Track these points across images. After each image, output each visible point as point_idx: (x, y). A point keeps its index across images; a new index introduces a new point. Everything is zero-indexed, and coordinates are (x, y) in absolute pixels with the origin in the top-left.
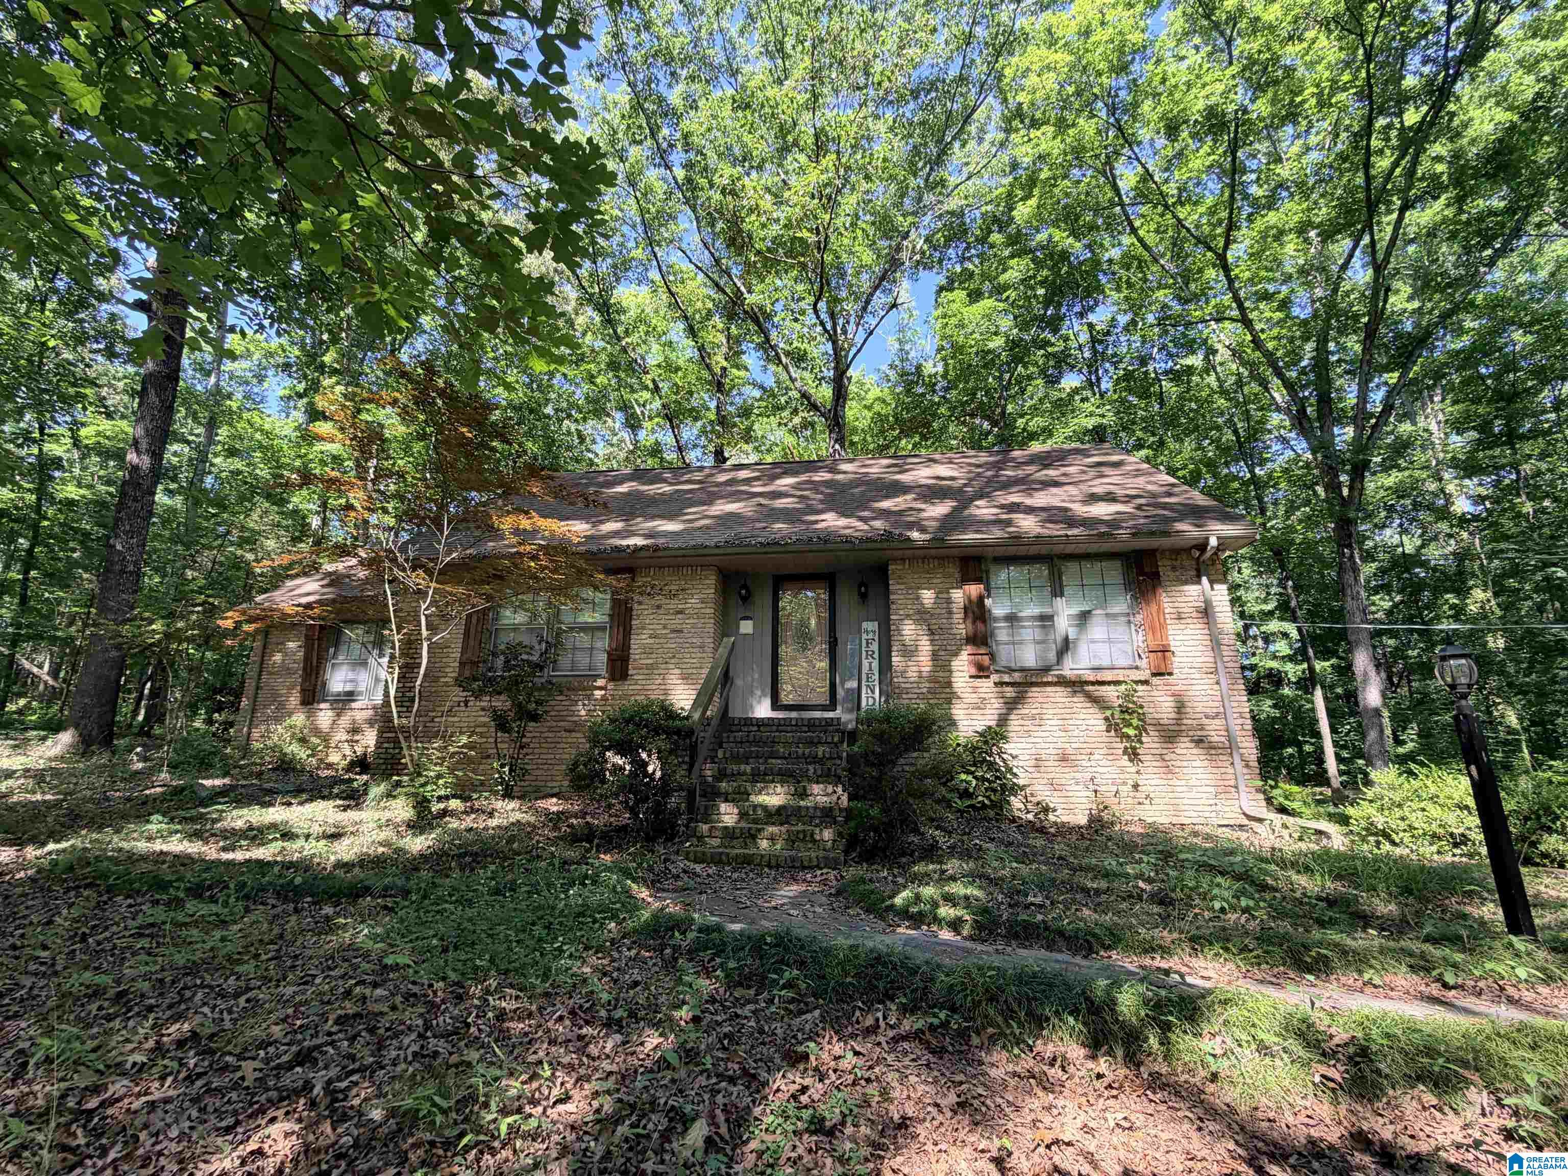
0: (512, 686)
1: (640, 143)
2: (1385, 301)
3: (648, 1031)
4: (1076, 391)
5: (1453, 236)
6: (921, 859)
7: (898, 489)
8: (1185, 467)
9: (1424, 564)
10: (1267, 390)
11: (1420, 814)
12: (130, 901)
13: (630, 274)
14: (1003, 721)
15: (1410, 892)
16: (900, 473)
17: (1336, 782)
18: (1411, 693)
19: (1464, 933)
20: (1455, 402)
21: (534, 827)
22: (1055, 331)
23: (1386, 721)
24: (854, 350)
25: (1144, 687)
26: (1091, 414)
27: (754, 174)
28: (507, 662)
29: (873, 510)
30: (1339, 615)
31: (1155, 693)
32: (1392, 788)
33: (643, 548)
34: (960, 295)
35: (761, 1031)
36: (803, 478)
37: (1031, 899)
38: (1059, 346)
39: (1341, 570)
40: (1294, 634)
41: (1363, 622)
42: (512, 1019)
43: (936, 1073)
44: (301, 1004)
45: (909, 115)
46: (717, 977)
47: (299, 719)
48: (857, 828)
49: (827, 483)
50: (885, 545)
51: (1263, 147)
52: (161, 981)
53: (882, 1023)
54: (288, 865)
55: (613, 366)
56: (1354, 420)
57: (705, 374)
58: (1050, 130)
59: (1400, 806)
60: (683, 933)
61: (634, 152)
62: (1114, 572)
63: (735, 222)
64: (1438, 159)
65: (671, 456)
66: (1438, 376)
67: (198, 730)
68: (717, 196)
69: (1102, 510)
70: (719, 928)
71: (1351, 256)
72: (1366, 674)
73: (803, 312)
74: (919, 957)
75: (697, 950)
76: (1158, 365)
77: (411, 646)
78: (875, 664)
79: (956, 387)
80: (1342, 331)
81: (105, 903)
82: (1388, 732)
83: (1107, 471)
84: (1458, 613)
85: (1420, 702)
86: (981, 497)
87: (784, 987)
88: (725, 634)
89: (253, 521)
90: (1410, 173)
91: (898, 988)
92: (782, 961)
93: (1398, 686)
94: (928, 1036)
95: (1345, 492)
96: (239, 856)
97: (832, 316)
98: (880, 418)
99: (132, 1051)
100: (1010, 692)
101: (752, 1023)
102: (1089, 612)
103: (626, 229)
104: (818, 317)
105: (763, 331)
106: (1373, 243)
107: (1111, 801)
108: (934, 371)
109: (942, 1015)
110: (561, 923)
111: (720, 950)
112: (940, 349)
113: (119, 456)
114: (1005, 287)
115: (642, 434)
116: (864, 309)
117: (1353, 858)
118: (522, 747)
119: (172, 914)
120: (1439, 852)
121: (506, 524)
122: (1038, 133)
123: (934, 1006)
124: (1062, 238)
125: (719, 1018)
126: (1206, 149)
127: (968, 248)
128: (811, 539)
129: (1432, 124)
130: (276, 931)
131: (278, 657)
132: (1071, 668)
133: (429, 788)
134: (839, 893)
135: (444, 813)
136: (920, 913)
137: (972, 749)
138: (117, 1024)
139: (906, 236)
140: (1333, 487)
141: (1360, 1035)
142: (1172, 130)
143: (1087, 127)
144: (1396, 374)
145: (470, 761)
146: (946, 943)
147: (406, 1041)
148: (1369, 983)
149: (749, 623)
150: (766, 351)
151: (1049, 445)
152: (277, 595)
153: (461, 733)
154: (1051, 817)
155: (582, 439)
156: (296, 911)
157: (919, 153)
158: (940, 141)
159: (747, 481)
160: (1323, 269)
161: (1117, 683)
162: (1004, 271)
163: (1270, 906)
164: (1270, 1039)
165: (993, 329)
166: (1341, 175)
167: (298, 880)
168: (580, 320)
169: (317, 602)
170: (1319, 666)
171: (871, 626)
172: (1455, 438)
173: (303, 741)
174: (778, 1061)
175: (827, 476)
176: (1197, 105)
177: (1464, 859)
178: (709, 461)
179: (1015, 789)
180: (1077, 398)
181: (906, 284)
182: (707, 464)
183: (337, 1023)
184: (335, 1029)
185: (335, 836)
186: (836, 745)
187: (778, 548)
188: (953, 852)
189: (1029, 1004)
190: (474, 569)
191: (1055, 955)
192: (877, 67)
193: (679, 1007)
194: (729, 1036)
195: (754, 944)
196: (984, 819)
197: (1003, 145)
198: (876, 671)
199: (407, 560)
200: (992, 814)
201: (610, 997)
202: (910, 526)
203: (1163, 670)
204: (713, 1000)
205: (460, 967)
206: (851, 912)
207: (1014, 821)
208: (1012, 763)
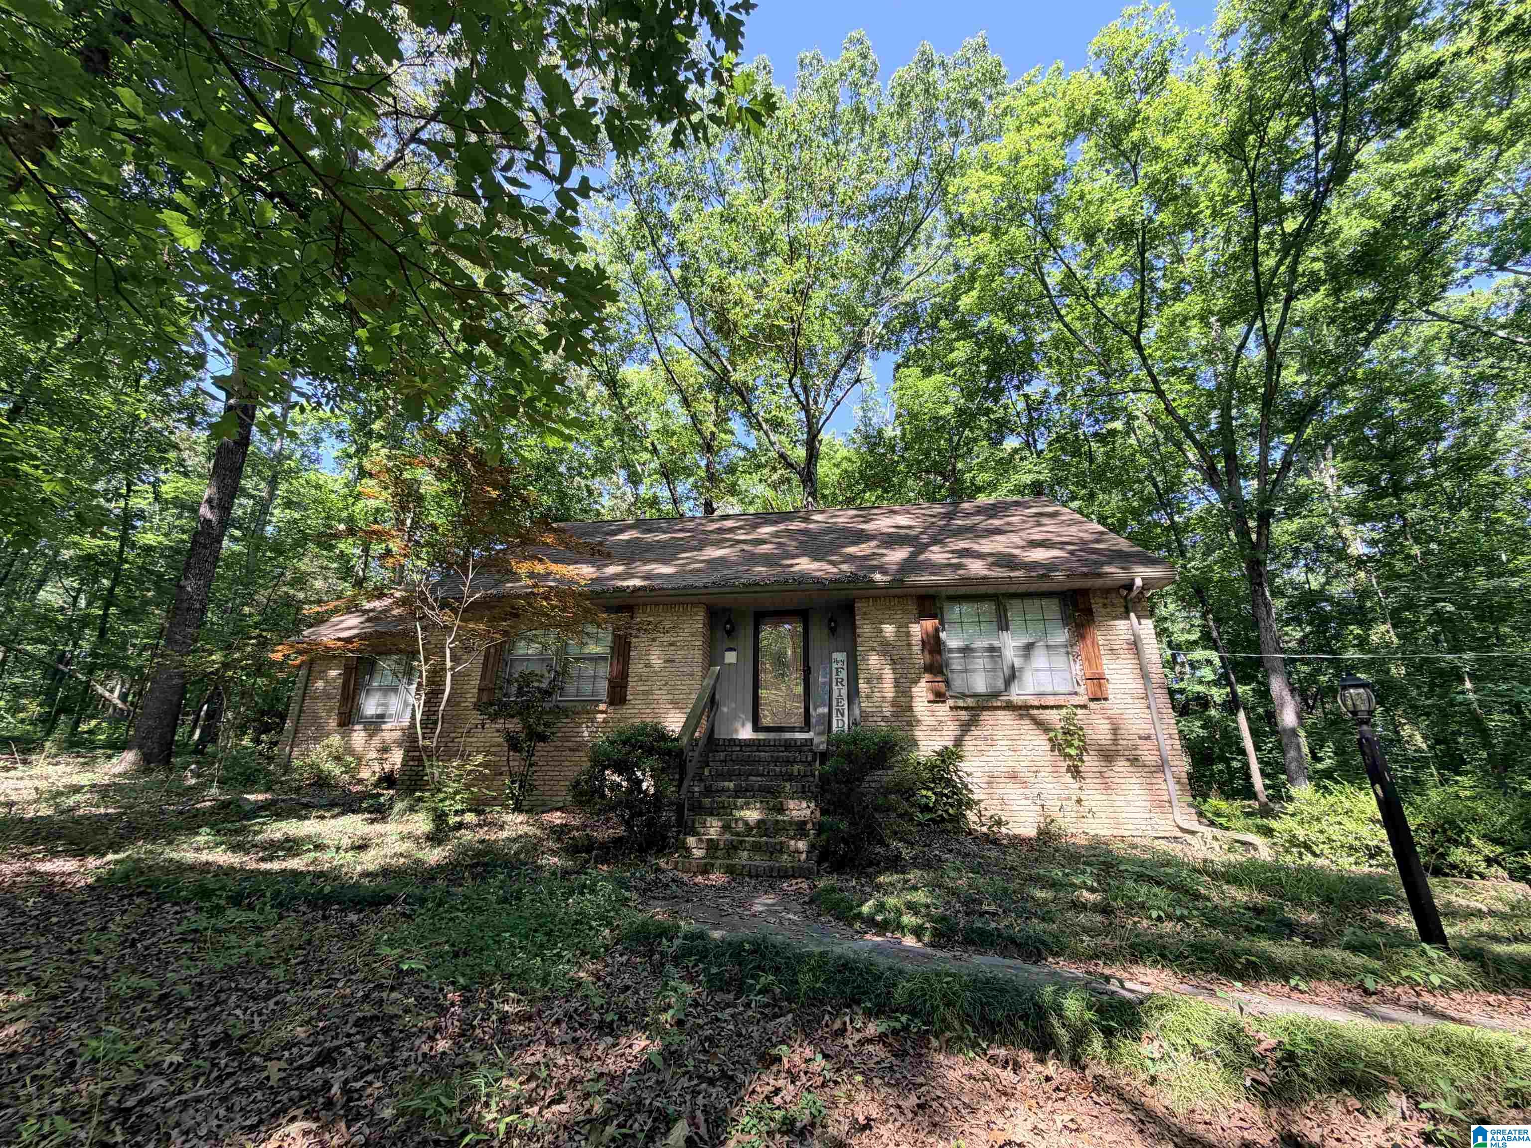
0: (523, 711)
1: (643, 249)
2: (1278, 376)
3: (636, 1034)
4: (1015, 451)
5: (1333, 321)
6: (887, 869)
7: (861, 537)
8: (1113, 516)
9: (1330, 599)
10: (1180, 449)
11: (1337, 827)
12: (177, 908)
13: (634, 355)
14: (958, 742)
15: (1331, 901)
16: (865, 522)
17: (1263, 798)
18: (1325, 714)
19: (1380, 940)
20: (1344, 460)
21: (540, 839)
22: (996, 401)
23: (1303, 741)
24: (824, 418)
25: (1083, 711)
26: (1030, 471)
27: (738, 273)
28: (520, 688)
29: (841, 555)
30: (1255, 645)
31: (1094, 716)
32: (1310, 803)
33: (641, 588)
34: (915, 371)
35: (739, 1035)
36: (781, 527)
37: (985, 907)
38: (1000, 413)
39: (1255, 606)
40: (1217, 662)
41: (1276, 652)
42: (514, 1022)
43: (898, 1076)
44: (324, 1007)
45: (867, 225)
46: (700, 983)
47: (335, 740)
48: (828, 841)
49: (801, 532)
50: (852, 586)
51: (1167, 250)
52: (200, 984)
53: (849, 1028)
54: (321, 874)
55: (618, 431)
56: (1258, 476)
57: (697, 439)
58: (987, 236)
59: (1318, 820)
60: (670, 940)
61: (639, 256)
62: (1053, 608)
63: (722, 313)
64: (1315, 259)
65: (667, 507)
66: (1328, 438)
67: (246, 748)
68: (708, 292)
69: (1039, 555)
70: (702, 936)
71: (1246, 338)
72: (1282, 698)
73: (779, 386)
74: (883, 962)
75: (683, 956)
76: (1087, 428)
77: (436, 674)
78: (844, 692)
79: (913, 448)
80: (1242, 402)
81: (155, 910)
82: (1305, 750)
83: (1045, 520)
84: (1362, 643)
85: (1333, 723)
86: (935, 543)
87: (760, 992)
88: (712, 664)
89: (304, 565)
90: (1292, 270)
91: (864, 993)
92: (759, 967)
93: (1313, 708)
94: (891, 1040)
95: (1254, 537)
96: (275, 866)
97: (805, 389)
98: (847, 475)
99: (170, 1051)
100: (964, 715)
101: (731, 1027)
102: (1032, 644)
103: (631, 318)
104: (793, 391)
105: (745, 402)
106: (1265, 327)
107: (1057, 815)
108: (893, 434)
109: (904, 1019)
110: (561, 930)
111: (703, 956)
112: (898, 416)
113: (194, 510)
114: (952, 366)
115: (642, 490)
116: (832, 383)
117: (1279, 869)
118: (531, 765)
119: (213, 921)
120: (1356, 863)
121: (523, 568)
122: (977, 239)
123: (897, 1011)
124: (1000, 325)
125: (700, 1021)
126: (1119, 251)
127: (920, 333)
128: (786, 581)
129: (1309, 230)
130: (306, 936)
131: (320, 684)
132: (1018, 694)
133: (447, 803)
134: (812, 901)
135: (460, 826)
136: (885, 921)
137: (932, 767)
138: (157, 1025)
139: (867, 323)
140: (1243, 533)
141: (1286, 1040)
142: (1090, 237)
143: (1017, 234)
144: (1292, 436)
145: (485, 777)
146: (909, 950)
147: (417, 1043)
148: (1296, 988)
149: (734, 654)
150: (749, 419)
151: (992, 500)
152: (323, 629)
153: (478, 752)
154: (1004, 830)
155: (590, 493)
156: (325, 918)
157: (876, 256)
158: (894, 246)
159: (732, 530)
160: (1223, 349)
161: (1059, 707)
162: (952, 350)
163: (1203, 914)
164: (1204, 1044)
165: (943, 399)
166: (1235, 271)
167: (327, 889)
168: (591, 394)
169: (356, 636)
170: (1240, 689)
171: (840, 656)
172: (1347, 490)
173: (338, 759)
174: (754, 1063)
175: (803, 525)
176: (1109, 218)
177: (1380, 870)
178: (700, 513)
179: (970, 804)
180: (1017, 457)
181: (868, 361)
182: (698, 515)
183: (355, 1025)
184: (353, 1031)
185: (362, 847)
186: (810, 764)
187: (758, 589)
188: (915, 863)
189: (983, 1008)
190: (494, 607)
191: (1007, 962)
192: (841, 189)
193: (665, 1010)
194: (709, 1039)
195: (735, 950)
196: (942, 832)
197: (947, 249)
198: (845, 697)
199: (436, 600)
200: (950, 826)
201: (603, 1001)
202: (874, 569)
203: (1099, 695)
204: (696, 1004)
205: (468, 972)
206: (823, 919)
207: (970, 833)
208: (967, 780)
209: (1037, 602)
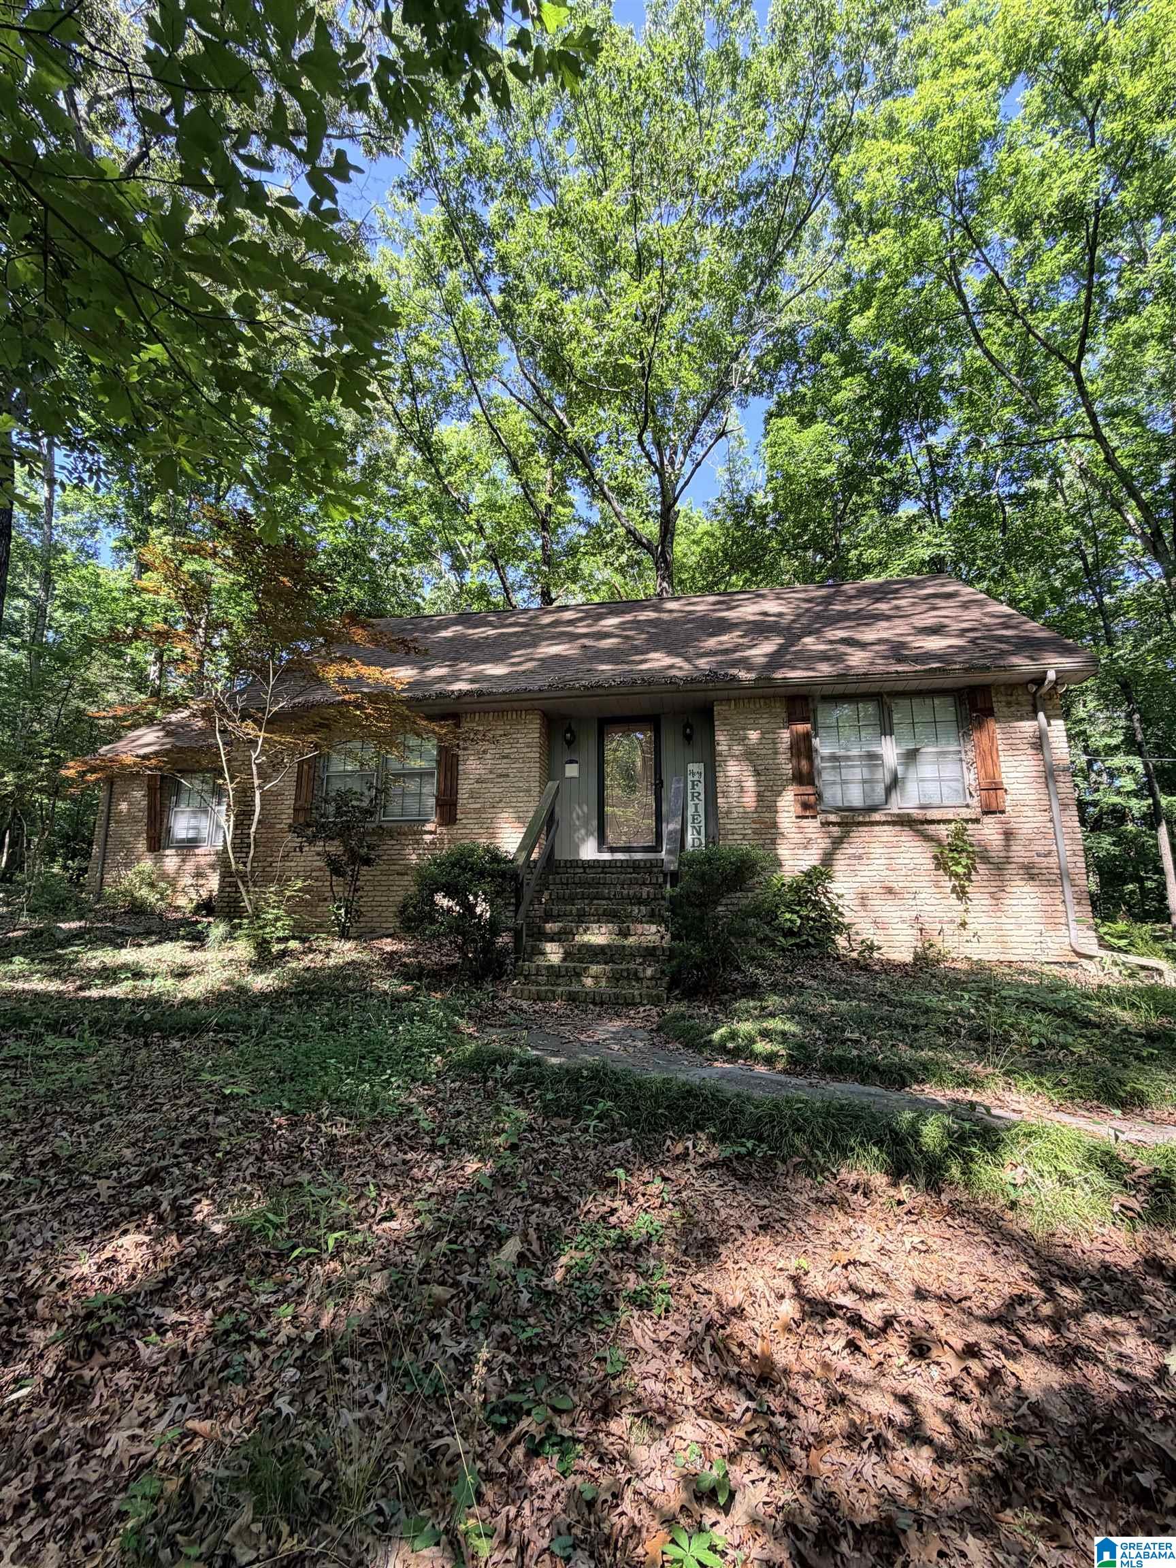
0: (343, 832)
1: (456, 266)
3: (468, 1156)
4: (912, 520)
6: (743, 996)
7: (724, 626)
8: (1027, 597)
10: (1119, 511)
13: (451, 409)
14: (828, 859)
16: (726, 610)
21: (369, 967)
22: (892, 456)
24: (682, 482)
25: (975, 826)
26: (929, 544)
27: (574, 297)
28: (338, 808)
29: (697, 649)
31: (986, 831)
33: (468, 693)
34: (790, 421)
35: (576, 1158)
36: (628, 617)
37: (848, 1035)
38: (895, 474)
40: (1140, 769)
42: (342, 1145)
43: (741, 1198)
44: (149, 1129)
45: (737, 222)
46: (536, 1108)
47: (147, 864)
48: (679, 966)
49: (650, 622)
50: (710, 686)
51: (1126, 243)
52: (25, 1108)
53: (692, 1152)
54: (140, 1002)
55: (436, 506)
57: (530, 512)
58: (889, 232)
60: (505, 1067)
61: (452, 277)
62: (945, 709)
63: (555, 350)
65: (498, 598)
67: (55, 875)
68: (537, 323)
69: (934, 644)
70: (538, 1062)
73: (626, 444)
74: (730, 1089)
75: (518, 1082)
76: (1003, 488)
77: (244, 795)
78: (701, 806)
79: (787, 520)
83: (940, 602)
86: (810, 634)
87: (598, 1118)
88: (550, 778)
89: (93, 675)
91: (709, 1119)
92: (597, 1093)
94: (735, 1164)
96: (94, 994)
97: (658, 445)
98: (708, 554)
100: (836, 831)
101: (567, 1151)
102: (917, 750)
103: (445, 361)
104: (643, 449)
105: (586, 465)
107: (937, 939)
108: (764, 502)
109: (749, 1145)
110: (390, 1057)
111: (539, 1083)
112: (770, 479)
114: (837, 411)
115: (468, 578)
116: (692, 438)
118: (356, 890)
119: (33, 1048)
121: (331, 673)
122: (878, 237)
123: (742, 1136)
124: (899, 353)
125: (535, 1145)
126: (1061, 247)
127: (799, 369)
128: (635, 681)
130: (127, 1062)
131: (124, 806)
132: (900, 806)
133: (267, 930)
134: (659, 1029)
135: (284, 953)
136: (737, 1048)
137: (796, 888)
139: (735, 358)
141: (1163, 1167)
142: (1022, 228)
143: (930, 227)
145: (306, 903)
146: (760, 1077)
147: (245, 1164)
149: (575, 766)
150: (591, 487)
151: (881, 580)
152: (120, 745)
153: (297, 877)
154: (875, 955)
155: (408, 583)
156: (146, 1044)
157: (747, 265)
158: (772, 250)
159: (571, 622)
161: (949, 821)
162: (839, 389)
163: (1090, 1042)
164: (1072, 1171)
165: (825, 455)
167: (147, 1017)
168: (402, 461)
169: (156, 753)
170: (1165, 801)
171: (696, 768)
173: (152, 885)
174: (589, 1185)
175: (653, 615)
176: (1052, 198)
178: (536, 603)
179: (840, 928)
180: (915, 528)
181: (735, 410)
182: (533, 606)
183: (182, 1146)
184: (180, 1152)
185: (182, 973)
186: (661, 886)
187: (600, 691)
188: (774, 988)
189: (835, 1135)
190: (302, 717)
191: (867, 1089)
192: (702, 170)
193: (498, 1134)
194: (544, 1162)
195: (572, 1077)
196: (807, 957)
197: (839, 252)
198: (702, 813)
199: (235, 710)
200: (815, 952)
201: (433, 1126)
202: (735, 664)
203: (994, 807)
204: (531, 1129)
205: (294, 1096)
206: (671, 1047)
207: (838, 959)
208: (836, 902)
209: (928, 701)
